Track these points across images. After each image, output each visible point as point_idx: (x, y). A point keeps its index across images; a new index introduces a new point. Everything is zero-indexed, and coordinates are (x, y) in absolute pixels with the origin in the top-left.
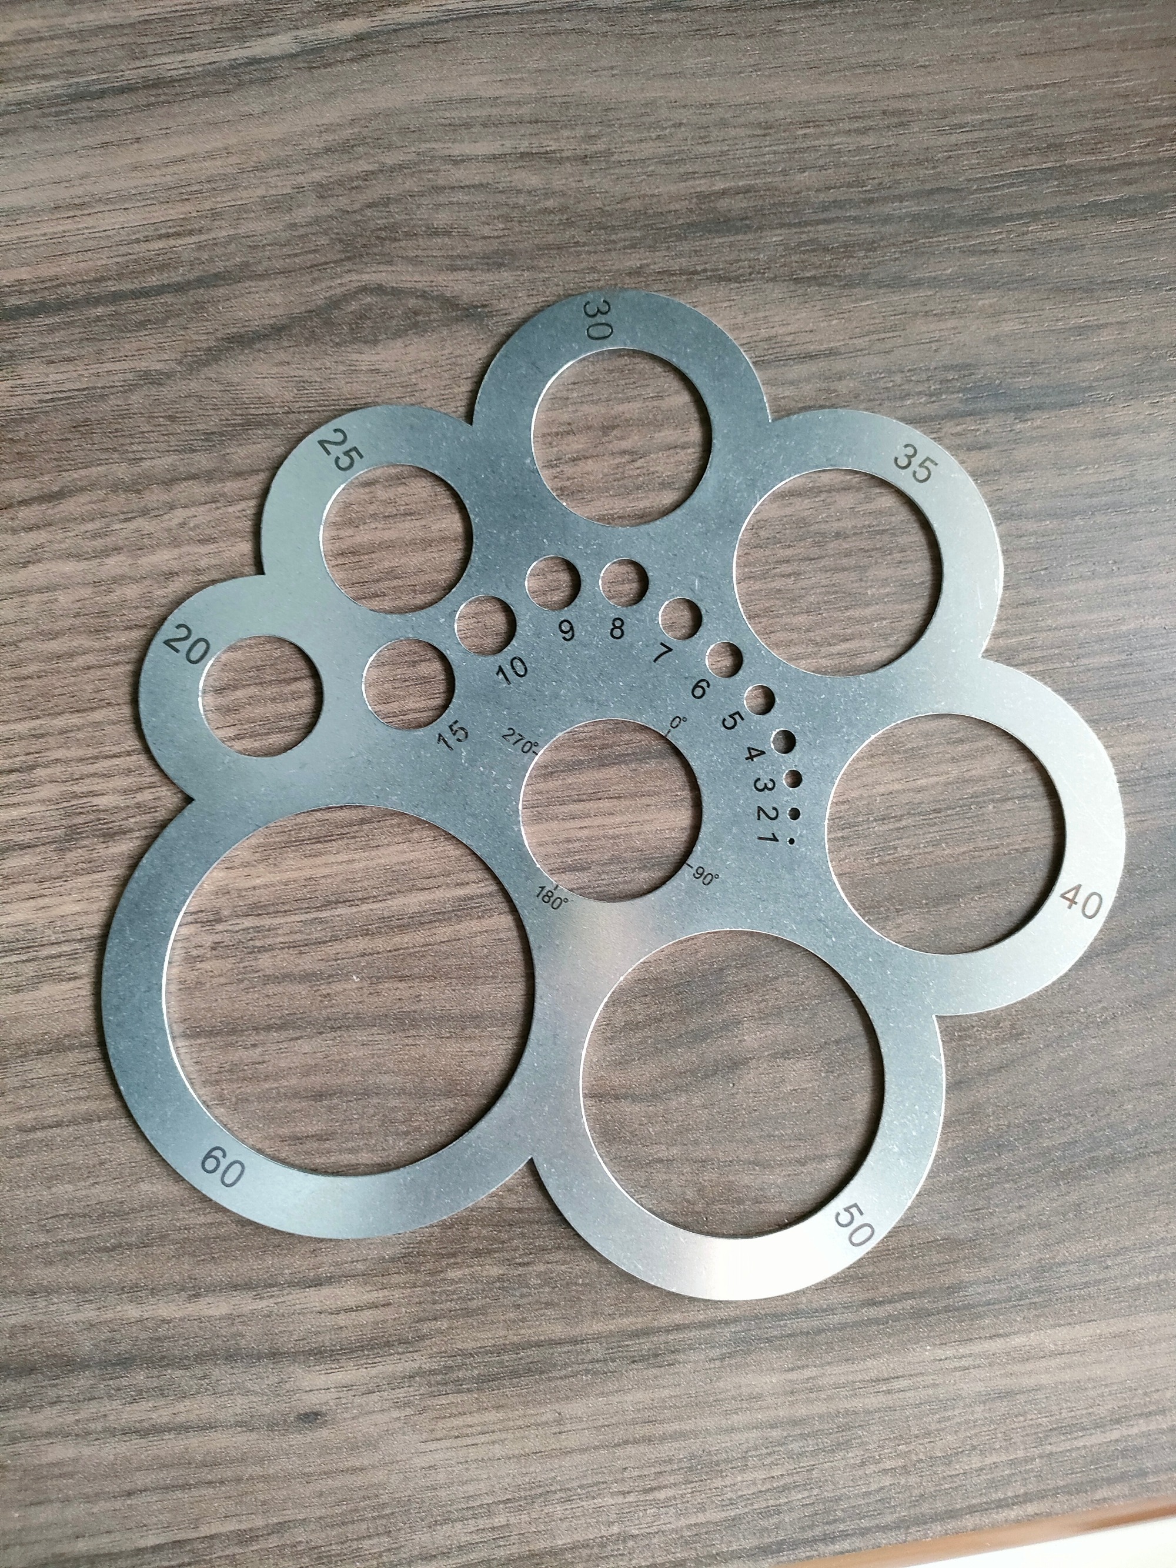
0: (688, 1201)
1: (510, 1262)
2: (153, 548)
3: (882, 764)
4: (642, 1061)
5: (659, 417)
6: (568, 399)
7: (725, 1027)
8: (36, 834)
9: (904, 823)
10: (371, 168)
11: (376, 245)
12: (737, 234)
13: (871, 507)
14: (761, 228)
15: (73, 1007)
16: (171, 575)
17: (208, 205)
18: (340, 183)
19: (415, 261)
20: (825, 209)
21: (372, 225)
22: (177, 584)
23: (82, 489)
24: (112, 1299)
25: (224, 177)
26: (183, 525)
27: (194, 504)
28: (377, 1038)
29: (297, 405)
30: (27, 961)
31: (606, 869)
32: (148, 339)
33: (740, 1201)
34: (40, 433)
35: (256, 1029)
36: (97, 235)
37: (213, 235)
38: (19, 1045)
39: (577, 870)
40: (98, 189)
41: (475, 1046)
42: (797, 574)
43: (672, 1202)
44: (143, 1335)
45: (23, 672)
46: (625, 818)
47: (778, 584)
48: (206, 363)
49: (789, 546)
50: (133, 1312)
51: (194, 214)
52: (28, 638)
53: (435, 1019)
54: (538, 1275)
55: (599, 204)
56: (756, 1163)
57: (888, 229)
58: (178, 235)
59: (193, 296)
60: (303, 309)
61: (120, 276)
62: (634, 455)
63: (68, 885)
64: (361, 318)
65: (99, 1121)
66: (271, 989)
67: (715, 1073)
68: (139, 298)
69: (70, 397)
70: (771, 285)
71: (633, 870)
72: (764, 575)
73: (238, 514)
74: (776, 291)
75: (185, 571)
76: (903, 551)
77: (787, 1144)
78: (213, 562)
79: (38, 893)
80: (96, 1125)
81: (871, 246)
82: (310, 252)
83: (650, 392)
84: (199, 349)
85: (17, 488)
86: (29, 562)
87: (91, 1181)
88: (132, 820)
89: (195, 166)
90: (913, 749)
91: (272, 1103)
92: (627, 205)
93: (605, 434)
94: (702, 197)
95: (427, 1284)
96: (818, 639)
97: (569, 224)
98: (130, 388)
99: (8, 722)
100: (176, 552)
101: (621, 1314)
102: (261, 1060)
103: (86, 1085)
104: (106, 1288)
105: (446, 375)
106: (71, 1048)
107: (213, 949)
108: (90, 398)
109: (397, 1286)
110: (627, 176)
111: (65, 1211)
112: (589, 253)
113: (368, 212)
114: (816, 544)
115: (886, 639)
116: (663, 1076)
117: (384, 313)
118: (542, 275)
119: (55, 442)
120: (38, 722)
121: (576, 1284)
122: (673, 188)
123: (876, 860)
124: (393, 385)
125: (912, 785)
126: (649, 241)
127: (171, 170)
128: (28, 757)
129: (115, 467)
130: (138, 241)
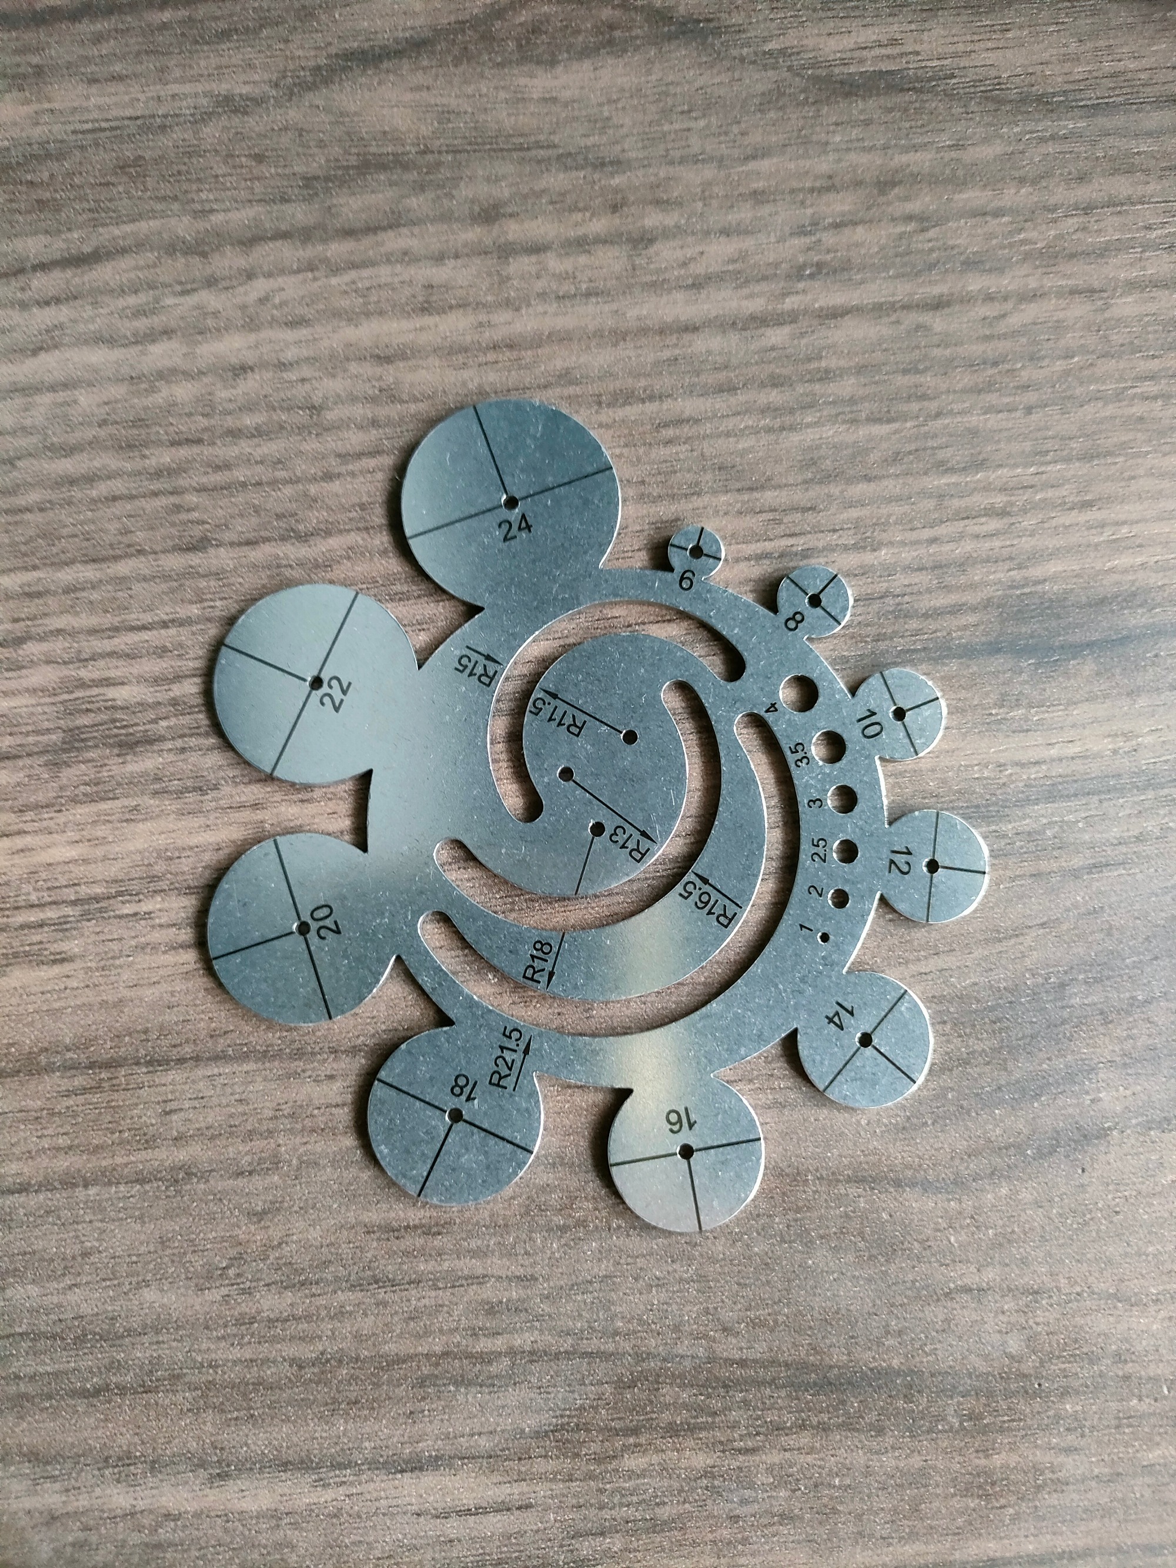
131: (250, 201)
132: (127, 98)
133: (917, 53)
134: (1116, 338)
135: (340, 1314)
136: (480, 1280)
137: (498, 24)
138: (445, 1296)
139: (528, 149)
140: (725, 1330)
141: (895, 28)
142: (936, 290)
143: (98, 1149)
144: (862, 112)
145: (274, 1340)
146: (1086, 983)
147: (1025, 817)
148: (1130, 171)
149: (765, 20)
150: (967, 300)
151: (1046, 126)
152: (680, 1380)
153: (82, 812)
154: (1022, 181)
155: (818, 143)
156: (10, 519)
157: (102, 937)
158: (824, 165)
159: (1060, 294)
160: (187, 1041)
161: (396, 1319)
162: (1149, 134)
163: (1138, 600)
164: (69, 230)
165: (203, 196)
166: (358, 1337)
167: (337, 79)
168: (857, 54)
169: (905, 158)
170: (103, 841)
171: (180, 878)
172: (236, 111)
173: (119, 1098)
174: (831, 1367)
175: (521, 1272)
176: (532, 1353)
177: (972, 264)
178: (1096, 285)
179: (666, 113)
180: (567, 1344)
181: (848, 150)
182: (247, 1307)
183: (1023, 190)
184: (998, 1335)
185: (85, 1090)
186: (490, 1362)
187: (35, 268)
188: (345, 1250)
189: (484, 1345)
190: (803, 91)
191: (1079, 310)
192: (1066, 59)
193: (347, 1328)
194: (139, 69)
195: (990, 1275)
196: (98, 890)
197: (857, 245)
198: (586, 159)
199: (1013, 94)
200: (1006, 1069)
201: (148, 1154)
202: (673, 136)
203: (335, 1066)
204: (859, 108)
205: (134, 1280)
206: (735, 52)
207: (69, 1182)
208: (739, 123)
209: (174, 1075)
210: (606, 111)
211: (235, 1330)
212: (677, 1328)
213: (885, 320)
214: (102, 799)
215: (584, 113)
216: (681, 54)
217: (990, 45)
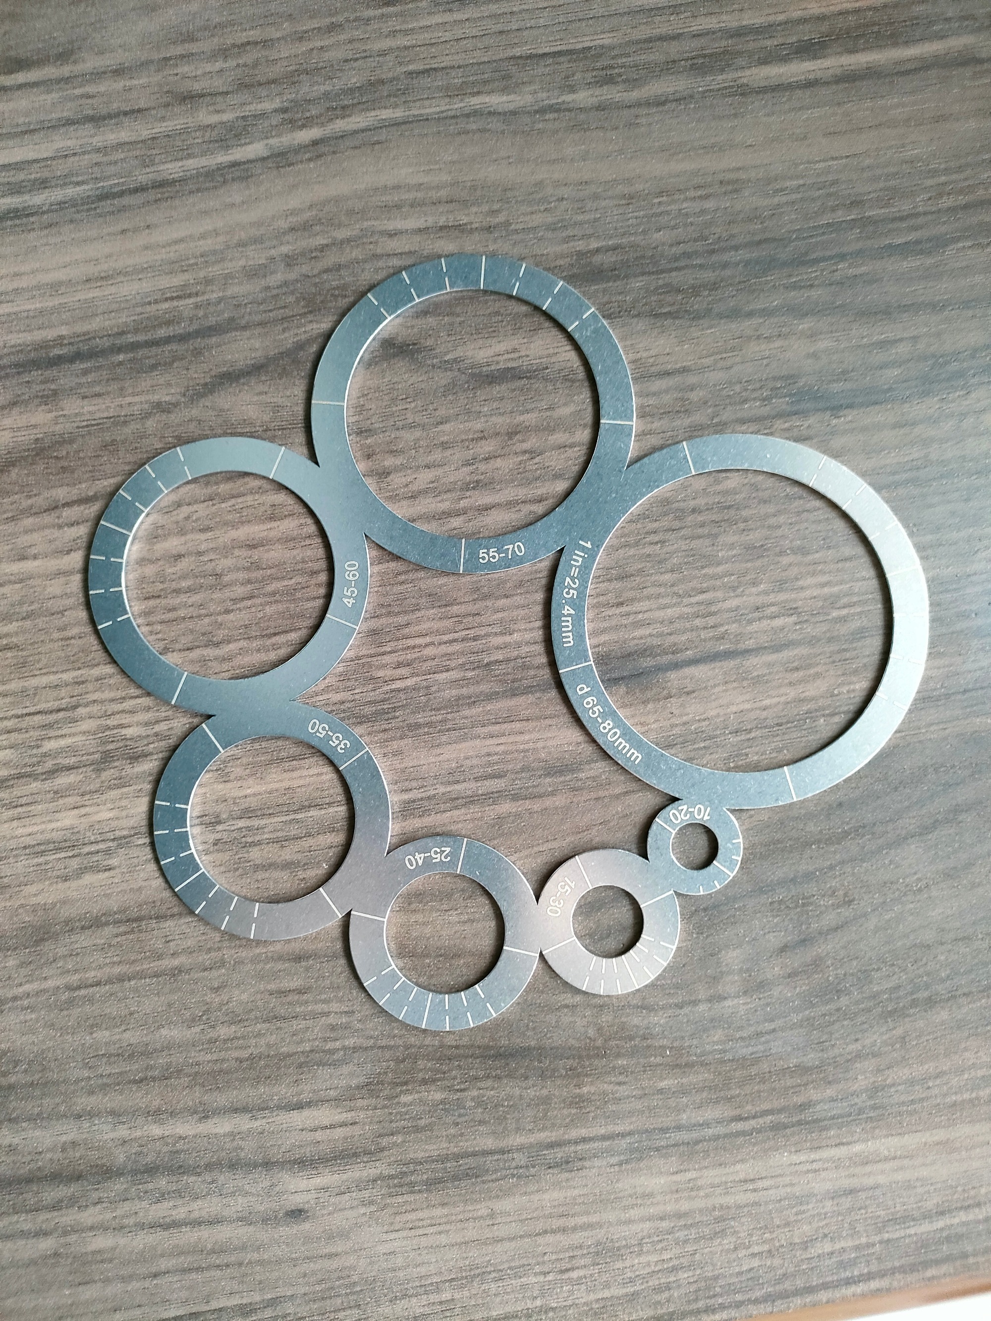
0: (590, 1038)
1: (450, 1089)
2: (165, 537)
3: (734, 688)
5: (552, 424)
8: (79, 759)
9: (753, 735)
10: (325, 242)
11: (331, 301)
12: (608, 281)
13: (719, 488)
14: (626, 277)
16: (180, 556)
17: (202, 274)
18: (303, 254)
20: (676, 259)
21: (327, 286)
22: (184, 564)
24: (140, 1120)
25: (214, 252)
26: (187, 518)
27: (196, 502)
29: (273, 424)
30: (73, 856)
31: (519, 776)
33: (631, 1038)
37: (206, 297)
38: (67, 922)
39: (496, 778)
40: (119, 265)
41: (419, 917)
42: (662, 542)
43: (578, 1039)
44: (165, 1149)
46: (532, 736)
47: (648, 550)
48: (202, 395)
49: (656, 521)
50: (156, 1130)
51: (192, 281)
54: (473, 1099)
56: (643, 1007)
57: (728, 272)
58: (179, 297)
59: (192, 344)
60: (276, 351)
61: (136, 331)
62: (533, 453)
63: (104, 797)
65: (129, 980)
66: (260, 875)
69: (100, 424)
70: (636, 319)
71: (540, 777)
72: (637, 544)
73: (229, 509)
74: (640, 325)
75: (190, 554)
76: (746, 521)
77: (667, 991)
78: (211, 546)
80: (127, 984)
81: (714, 286)
85: (61, 493)
87: (123, 1028)
88: (152, 746)
89: (192, 245)
90: (758, 676)
93: (510, 438)
94: (580, 254)
95: (385, 1107)
96: (681, 592)
98: (146, 416)
99: (57, 672)
100: (183, 539)
101: (538, 1130)
104: (135, 1112)
105: (386, 398)
106: (107, 924)
107: (215, 844)
108: (115, 424)
109: (362, 1109)
110: (522, 241)
111: (103, 1052)
114: (677, 518)
115: (734, 591)
118: (459, 319)
119: (90, 458)
120: (80, 672)
121: (503, 1106)
122: (558, 249)
123: (732, 765)
125: (758, 705)
127: (173, 248)
130: (150, 303)
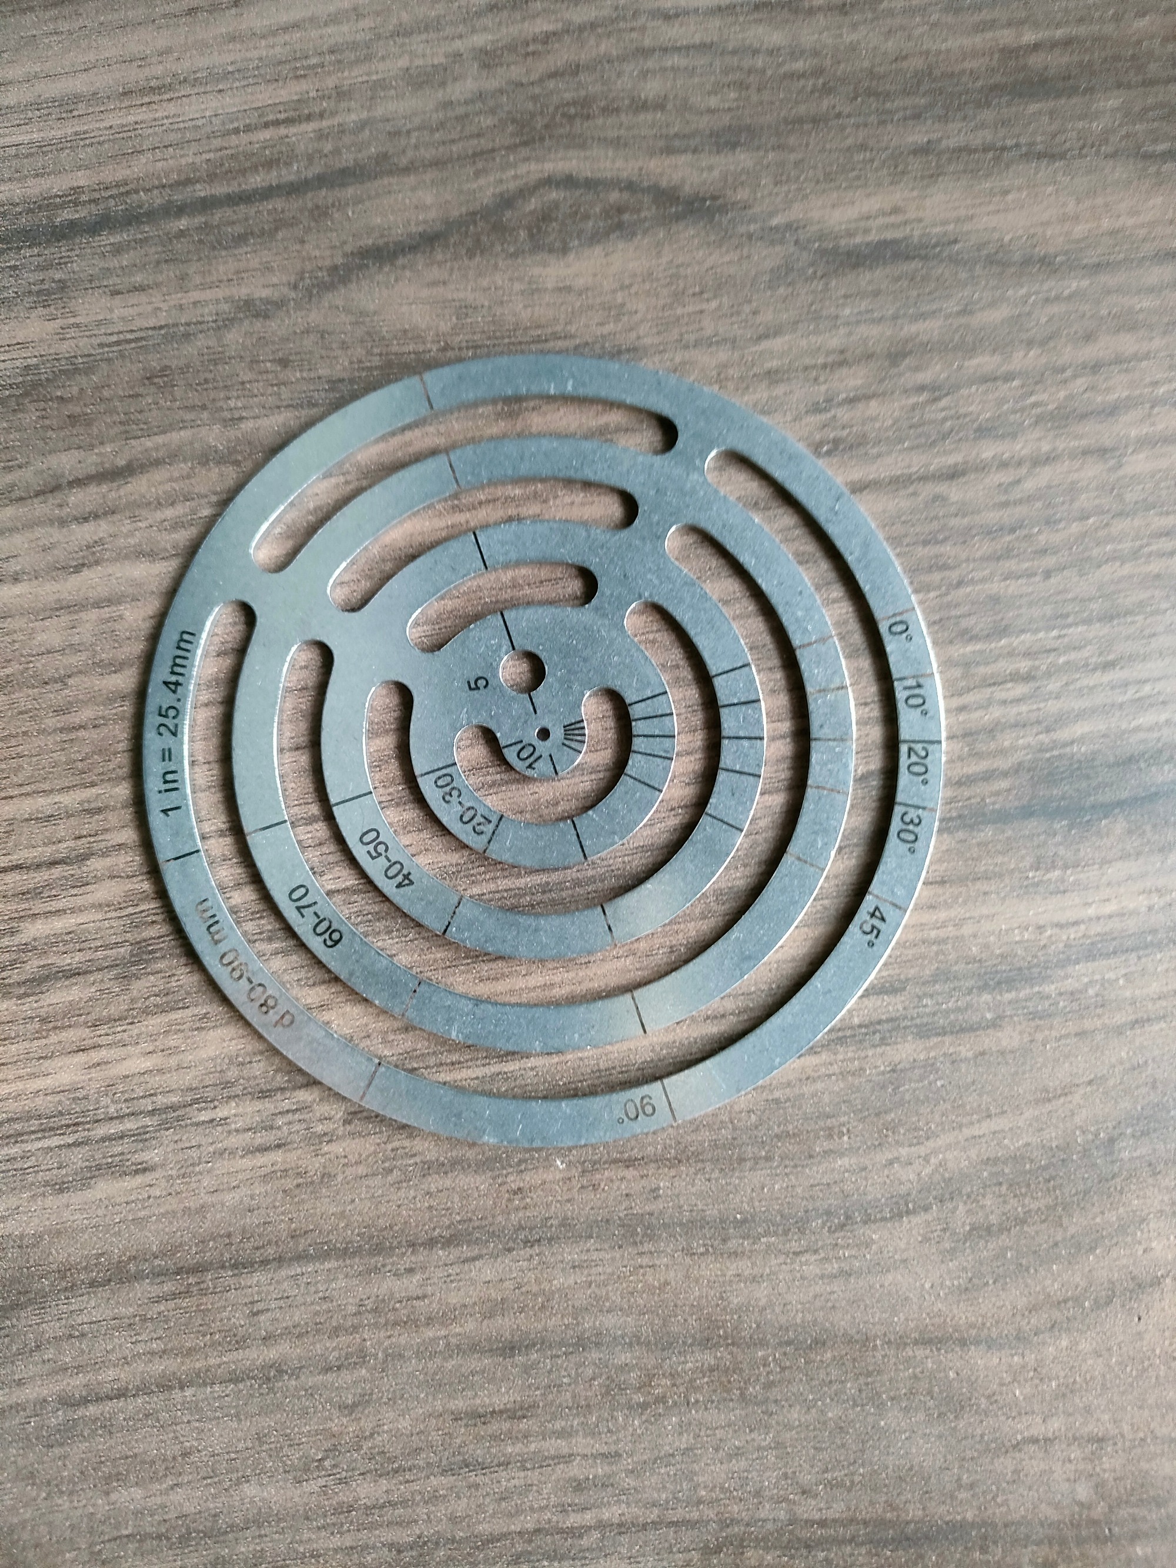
4: (999, 1285)
6: (837, 317)
7: (1122, 1229)
15: (142, 1214)
19: (617, 143)
23: (157, 463)
28: (595, 1256)
32: (250, 257)
34: (98, 388)
35: (412, 1245)
36: (182, 125)
45: (76, 719)
52: (80, 672)
53: (681, 1224)
55: (866, 64)
64: (544, 219)
67: (1109, 1301)
68: (237, 204)
79: (88, 1043)
82: (472, 136)
83: (952, 306)
84: (321, 269)
86: (83, 565)
91: (438, 1360)
92: (905, 64)
97: (827, 90)
102: (420, 1293)
103: (160, 1332)
112: (857, 126)
113: (551, 84)
116: (1033, 1309)
117: (576, 213)
124: (591, 307)
126: (939, 111)
128: (79, 842)
129: (204, 431)
131: (279, 407)
132: (149, 308)
133: (920, 220)
134: (1130, 497)
135: (434, 1498)
136: (567, 1459)
137: (508, 214)
138: (534, 1476)
139: (546, 341)
140: (804, 1492)
141: (897, 195)
142: (952, 460)
143: (190, 1352)
144: (870, 282)
145: (373, 1526)
146: (1133, 1136)
147: (1066, 977)
148: (1133, 328)
149: (770, 194)
150: (982, 468)
151: (1051, 286)
152: (763, 1542)
153: (154, 1023)
154: (1030, 343)
155: (827, 318)
156: (65, 737)
157: (180, 1145)
158: (835, 341)
159: (1073, 456)
160: (269, 1243)
161: (488, 1500)
162: (1151, 290)
163: (1165, 756)
164: (102, 443)
165: (232, 403)
166: (453, 1519)
167: (354, 278)
168: (862, 224)
169: (914, 328)
170: (175, 1051)
171: (252, 1083)
172: (257, 316)
173: (207, 1301)
174: (908, 1523)
175: (605, 1449)
176: (620, 1525)
177: (984, 432)
178: (1108, 443)
179: (678, 297)
180: (654, 1515)
181: (858, 322)
182: (344, 1496)
183: (1032, 353)
184: (1067, 1485)
185: (174, 1296)
186: (581, 1536)
187: (71, 484)
188: (435, 1437)
189: (573, 1520)
190: (812, 264)
191: (1093, 471)
192: (1064, 219)
193: (441, 1511)
194: (160, 278)
195: (1056, 1424)
196: (174, 1099)
197: (874, 419)
198: (603, 347)
199: (1017, 257)
200: (1061, 1225)
201: (240, 1354)
202: (686, 319)
203: (413, 1259)
204: (866, 278)
205: (234, 1476)
206: (742, 229)
207: (165, 1385)
208: (750, 302)
209: (259, 1277)
210: (620, 298)
211: (334, 1519)
212: (758, 1494)
213: (902, 493)
214: (173, 1009)
215: (598, 301)
216: (689, 232)
217: (991, 208)
